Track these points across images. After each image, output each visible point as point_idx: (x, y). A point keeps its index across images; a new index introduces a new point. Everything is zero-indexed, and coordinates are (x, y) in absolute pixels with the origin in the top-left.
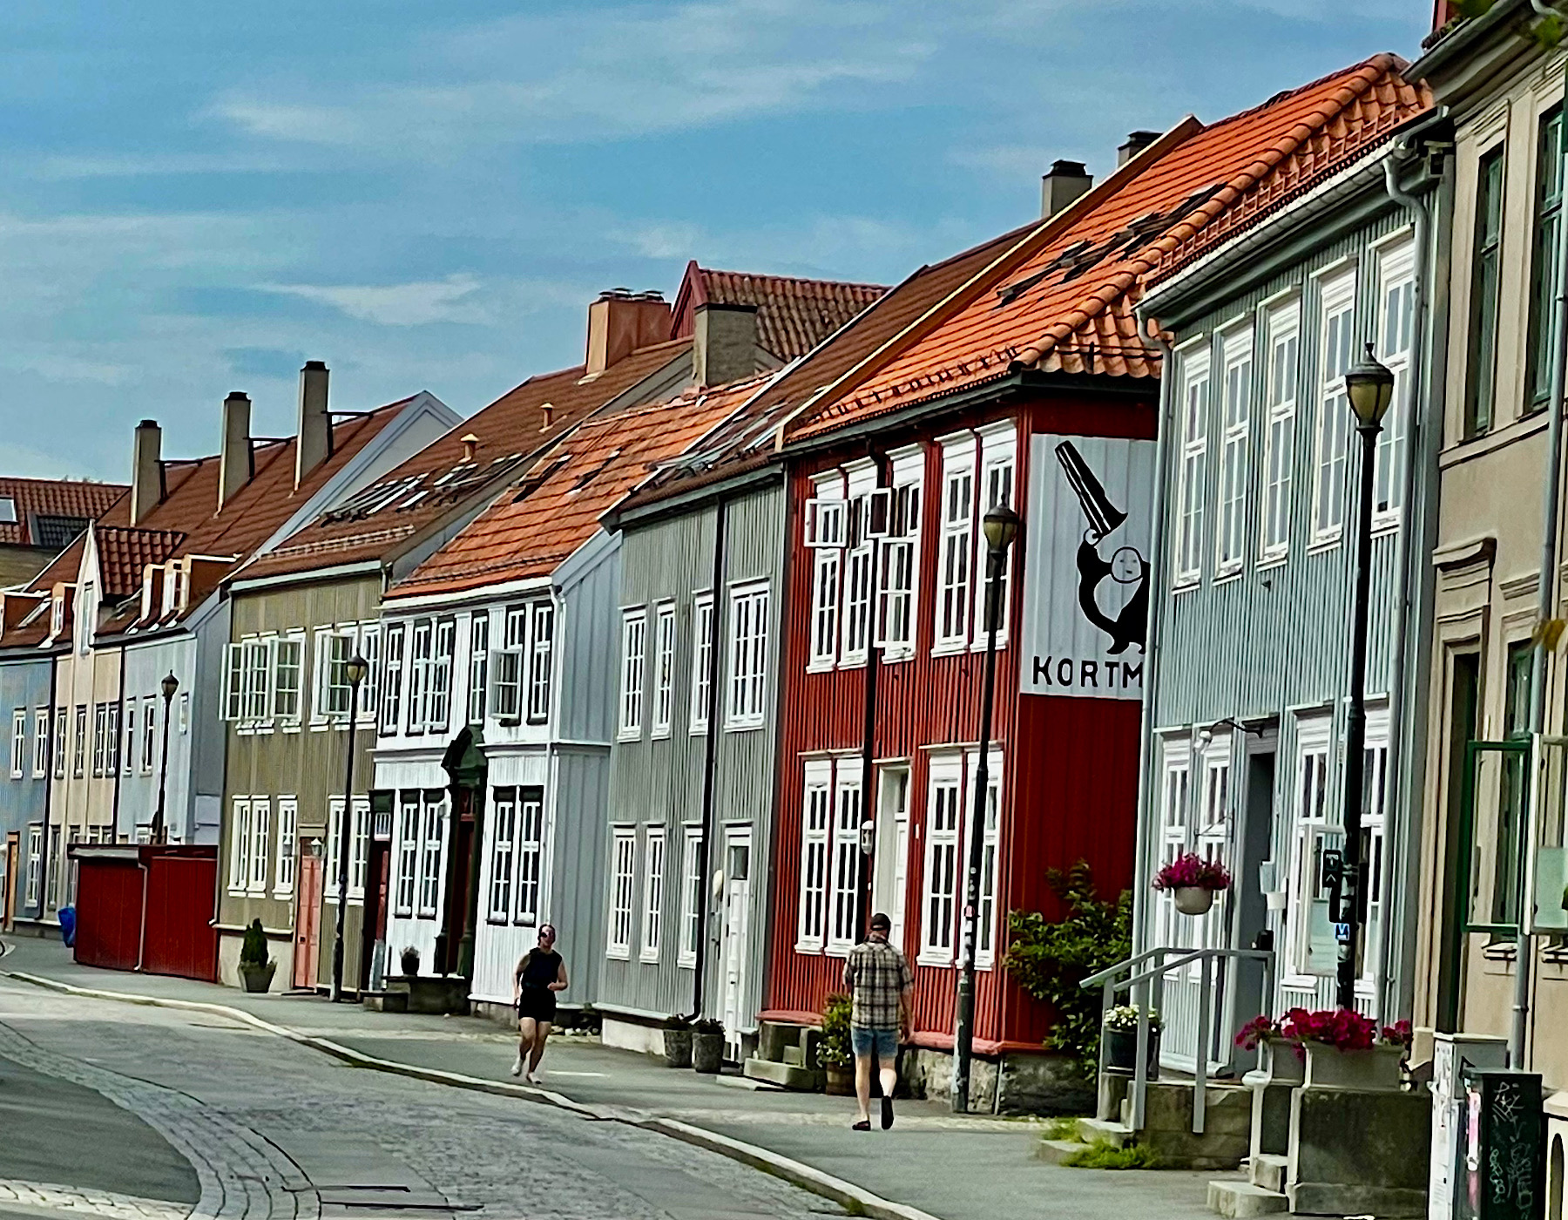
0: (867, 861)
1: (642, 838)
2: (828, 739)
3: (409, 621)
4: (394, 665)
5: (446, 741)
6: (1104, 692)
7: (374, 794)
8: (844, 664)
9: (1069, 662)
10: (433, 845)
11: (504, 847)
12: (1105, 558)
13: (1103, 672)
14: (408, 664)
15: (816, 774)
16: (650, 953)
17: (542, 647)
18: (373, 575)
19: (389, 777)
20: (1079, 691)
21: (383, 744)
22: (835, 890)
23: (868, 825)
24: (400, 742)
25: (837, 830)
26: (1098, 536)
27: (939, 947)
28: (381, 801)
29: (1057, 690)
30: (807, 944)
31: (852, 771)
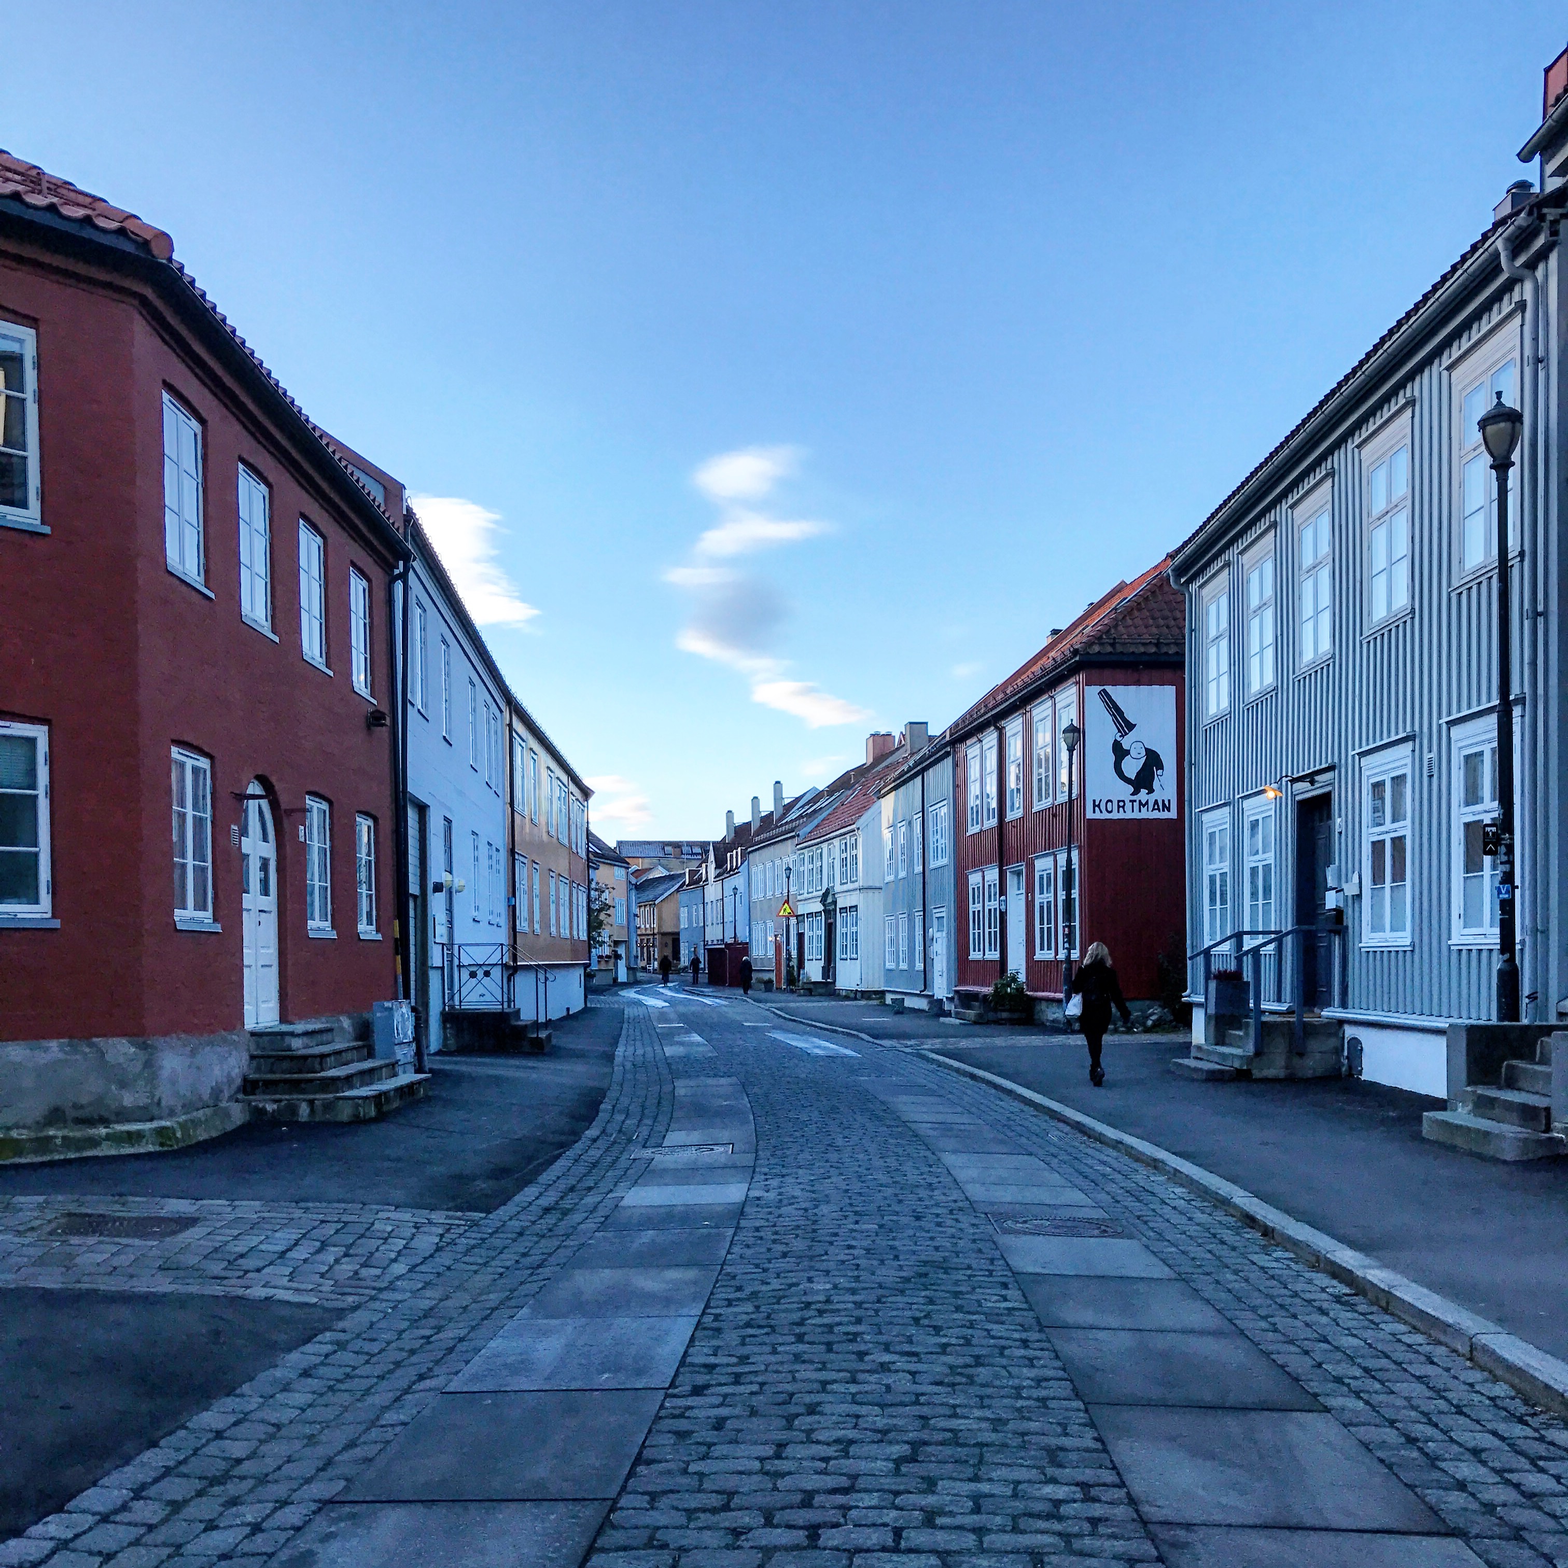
0: (1003, 915)
1: (897, 919)
2: (979, 864)
3: (805, 851)
4: (802, 869)
5: (821, 893)
6: (1129, 815)
7: (797, 916)
8: (986, 827)
9: (1110, 801)
10: (819, 932)
11: (844, 931)
12: (1125, 747)
13: (1128, 806)
14: (807, 866)
15: (974, 879)
16: (903, 966)
17: (854, 853)
18: (793, 837)
19: (802, 909)
20: (1115, 816)
21: (799, 898)
22: (987, 930)
23: (1003, 898)
24: (806, 896)
25: (987, 903)
26: (1122, 736)
27: (1046, 951)
28: (800, 918)
29: (1106, 816)
30: (974, 955)
31: (992, 875)
